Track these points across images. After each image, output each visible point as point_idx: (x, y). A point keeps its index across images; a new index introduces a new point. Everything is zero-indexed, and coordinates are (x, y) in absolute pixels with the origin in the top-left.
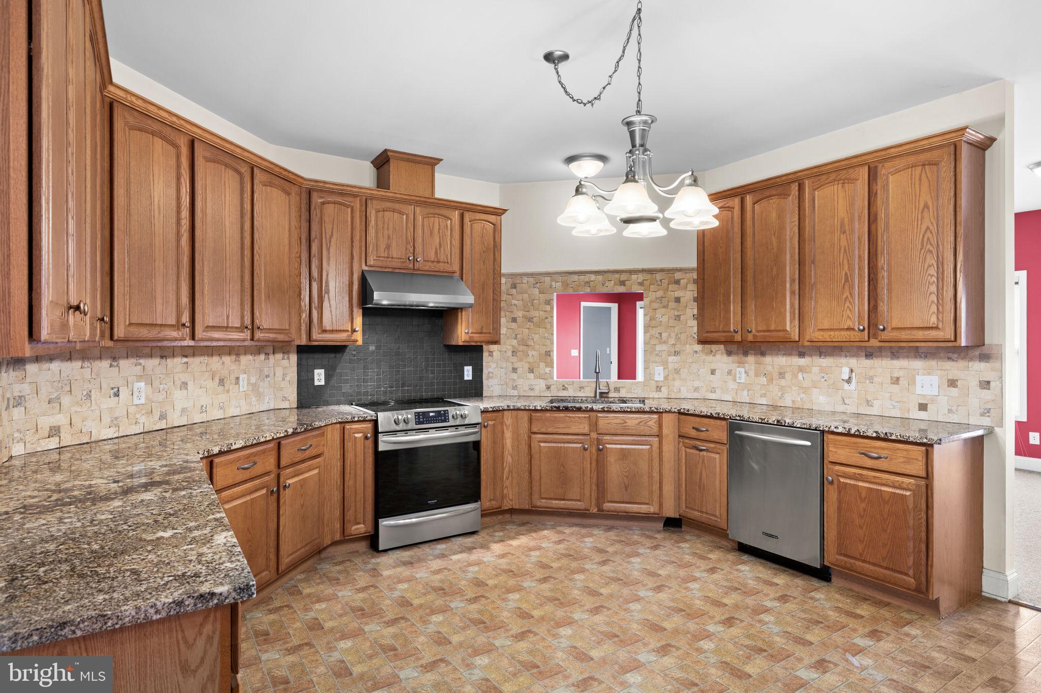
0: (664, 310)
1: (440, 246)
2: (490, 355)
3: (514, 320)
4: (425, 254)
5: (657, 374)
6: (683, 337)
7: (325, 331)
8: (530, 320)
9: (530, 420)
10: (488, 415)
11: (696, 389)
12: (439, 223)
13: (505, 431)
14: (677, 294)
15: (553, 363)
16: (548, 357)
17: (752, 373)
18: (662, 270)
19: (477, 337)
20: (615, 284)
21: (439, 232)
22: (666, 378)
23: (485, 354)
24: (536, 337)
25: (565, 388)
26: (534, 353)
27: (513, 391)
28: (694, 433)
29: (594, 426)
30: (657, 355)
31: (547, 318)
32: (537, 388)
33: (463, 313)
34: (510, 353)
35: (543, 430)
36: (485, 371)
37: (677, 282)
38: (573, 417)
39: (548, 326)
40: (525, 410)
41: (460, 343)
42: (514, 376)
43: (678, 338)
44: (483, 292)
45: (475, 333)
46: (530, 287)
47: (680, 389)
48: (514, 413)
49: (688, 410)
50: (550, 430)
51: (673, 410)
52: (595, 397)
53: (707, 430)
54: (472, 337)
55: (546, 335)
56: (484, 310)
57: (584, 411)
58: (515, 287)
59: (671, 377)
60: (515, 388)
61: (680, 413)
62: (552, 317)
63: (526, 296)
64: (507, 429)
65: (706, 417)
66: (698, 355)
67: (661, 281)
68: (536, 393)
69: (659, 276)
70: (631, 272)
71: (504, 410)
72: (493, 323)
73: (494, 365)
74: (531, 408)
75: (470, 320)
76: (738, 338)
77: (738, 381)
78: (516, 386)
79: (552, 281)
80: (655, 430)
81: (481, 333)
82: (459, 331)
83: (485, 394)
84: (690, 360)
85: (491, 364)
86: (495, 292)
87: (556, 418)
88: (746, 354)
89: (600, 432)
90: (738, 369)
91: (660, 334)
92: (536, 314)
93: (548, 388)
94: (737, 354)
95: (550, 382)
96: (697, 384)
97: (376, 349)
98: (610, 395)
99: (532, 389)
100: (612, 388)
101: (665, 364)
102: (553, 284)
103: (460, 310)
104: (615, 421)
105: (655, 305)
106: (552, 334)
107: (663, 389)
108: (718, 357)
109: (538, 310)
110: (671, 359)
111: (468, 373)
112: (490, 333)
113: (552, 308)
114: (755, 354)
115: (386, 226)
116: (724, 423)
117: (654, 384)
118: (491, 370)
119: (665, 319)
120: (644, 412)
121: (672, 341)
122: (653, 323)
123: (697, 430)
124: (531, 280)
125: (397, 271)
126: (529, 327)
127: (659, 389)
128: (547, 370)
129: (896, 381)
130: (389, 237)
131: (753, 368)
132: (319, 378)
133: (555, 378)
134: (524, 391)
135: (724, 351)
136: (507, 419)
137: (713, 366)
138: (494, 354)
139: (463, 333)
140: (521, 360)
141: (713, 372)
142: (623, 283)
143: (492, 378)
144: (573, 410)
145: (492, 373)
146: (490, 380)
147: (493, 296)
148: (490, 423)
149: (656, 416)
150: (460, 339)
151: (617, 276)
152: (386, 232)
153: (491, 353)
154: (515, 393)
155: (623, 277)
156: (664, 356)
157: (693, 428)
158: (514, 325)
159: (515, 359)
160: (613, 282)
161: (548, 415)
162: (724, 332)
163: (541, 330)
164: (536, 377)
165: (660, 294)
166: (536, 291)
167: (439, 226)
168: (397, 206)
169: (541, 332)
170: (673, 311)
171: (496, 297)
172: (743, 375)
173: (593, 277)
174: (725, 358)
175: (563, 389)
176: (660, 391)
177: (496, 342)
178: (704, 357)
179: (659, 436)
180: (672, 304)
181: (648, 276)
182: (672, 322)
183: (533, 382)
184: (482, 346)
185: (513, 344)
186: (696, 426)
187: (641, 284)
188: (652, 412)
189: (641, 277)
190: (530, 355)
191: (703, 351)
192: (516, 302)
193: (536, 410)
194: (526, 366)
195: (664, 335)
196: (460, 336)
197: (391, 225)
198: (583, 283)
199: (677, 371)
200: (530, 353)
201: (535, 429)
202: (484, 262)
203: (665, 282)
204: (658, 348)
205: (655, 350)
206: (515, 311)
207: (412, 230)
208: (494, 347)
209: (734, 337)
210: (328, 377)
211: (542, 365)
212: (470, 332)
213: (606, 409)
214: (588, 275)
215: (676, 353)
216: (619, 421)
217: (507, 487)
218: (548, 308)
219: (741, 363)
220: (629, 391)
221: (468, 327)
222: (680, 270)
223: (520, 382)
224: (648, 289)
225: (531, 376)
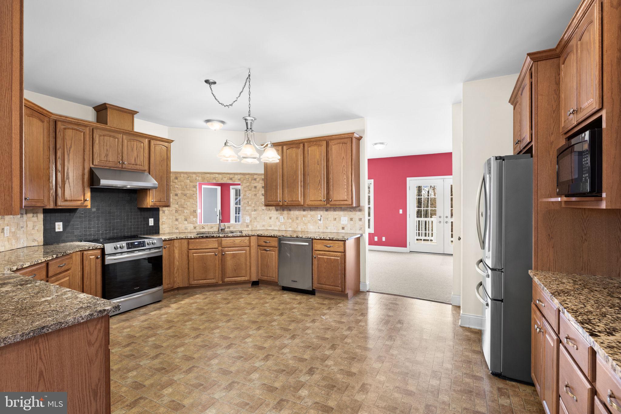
0: (250, 191)
1: (137, 157)
2: (163, 213)
3: (176, 195)
4: (129, 160)
5: (247, 219)
6: (258, 203)
7: (66, 201)
8: (185, 195)
9: (188, 243)
10: (166, 242)
11: (263, 226)
12: (137, 145)
13: (175, 250)
14: (255, 185)
15: (197, 216)
16: (195, 213)
17: (286, 218)
18: (249, 174)
19: (158, 204)
20: (227, 179)
21: (137, 149)
22: (251, 221)
23: (161, 212)
24: (188, 203)
25: (203, 228)
26: (187, 211)
27: (176, 230)
28: (264, 244)
29: (220, 244)
30: (247, 211)
31: (194, 194)
32: (189, 228)
33: (150, 191)
34: (174, 211)
35: (195, 248)
36: (160, 221)
37: (255, 179)
38: (210, 241)
39: (195, 198)
40: (186, 239)
41: (149, 207)
42: (177, 223)
43: (256, 204)
44: (161, 181)
45: (157, 202)
46: (185, 179)
47: (257, 226)
48: (180, 240)
49: (262, 234)
50: (199, 247)
51: (255, 235)
52: (219, 231)
53: (270, 242)
54: (155, 204)
55: (194, 202)
56: (162, 190)
57: (215, 237)
58: (177, 179)
59: (253, 221)
60: (177, 229)
61: (258, 236)
62: (197, 194)
63: (183, 183)
64: (176, 248)
65: (269, 237)
66: (264, 211)
67: (248, 179)
68: (189, 231)
69: (247, 177)
70: (235, 174)
71: (174, 239)
72: (166, 197)
73: (166, 218)
74: (189, 237)
75: (154, 195)
76: (281, 204)
77: (280, 221)
78: (178, 228)
79: (196, 176)
80: (248, 244)
81: (160, 201)
82: (148, 200)
83: (160, 232)
84: (261, 213)
85: (164, 217)
86: (168, 181)
87: (202, 241)
88: (283, 210)
89: (223, 246)
90: (281, 217)
91: (248, 202)
92: (188, 192)
93: (195, 228)
94: (280, 210)
95: (196, 225)
96: (263, 223)
97: (97, 210)
98: (226, 230)
99: (186, 229)
100: (226, 227)
101: (250, 215)
102: (197, 178)
103: (148, 190)
104: (230, 241)
105: (246, 189)
106: (197, 202)
107: (250, 226)
108: (272, 212)
109: (189, 190)
110: (253, 213)
111: (151, 222)
112: (165, 201)
113: (197, 190)
114: (287, 210)
115: (105, 144)
116: (276, 238)
117: (245, 224)
118: (164, 220)
119: (250, 195)
120: (243, 236)
121: (253, 205)
122: (245, 197)
123: (265, 242)
124: (186, 175)
125: (112, 168)
126: (184, 198)
127: (248, 226)
128: (194, 219)
129: (335, 219)
130: (107, 150)
131: (286, 216)
132: (59, 227)
133: (198, 224)
134: (182, 230)
135: (275, 209)
136: (176, 244)
137: (271, 216)
138: (166, 212)
139: (150, 202)
140: (180, 215)
141: (270, 218)
142: (231, 179)
144: (210, 238)
145: (165, 222)
146: (164, 225)
147: (167, 183)
148: (167, 246)
149: (248, 238)
150: (148, 205)
151: (228, 175)
152: (105, 147)
153: (164, 212)
154: (177, 231)
155: (231, 176)
156: (250, 212)
157: (264, 242)
158: (176, 198)
159: (177, 214)
161: (198, 240)
162: (275, 201)
163: (191, 200)
164: (188, 223)
165: (248, 184)
166: (188, 181)
167: (137, 146)
168: (112, 134)
169: (191, 201)
170: (253, 192)
171: (168, 184)
172: (283, 219)
173: (217, 176)
174: (275, 212)
177: (168, 206)
178: (267, 212)
179: (249, 246)
180: (253, 189)
181: (242, 176)
182: (253, 197)
183: (187, 225)
184: (159, 208)
185: (177, 207)
186: (265, 241)
187: (239, 180)
188: (246, 236)
189: (239, 177)
190: (185, 212)
191: (266, 209)
192: (178, 186)
193: (191, 239)
194: (183, 218)
195: (250, 202)
196: (148, 203)
197: (108, 144)
198: (212, 178)
199: (255, 218)
200: (185, 211)
201: (190, 248)
202: (162, 166)
203: (250, 179)
204: (247, 208)
205: (246, 209)
206: (177, 190)
207: (121, 147)
208: (165, 209)
209: (279, 203)
210: (64, 227)
211: (192, 217)
212: (154, 201)
213: (226, 236)
214: (215, 175)
215: (255, 210)
216: (231, 241)
217: (176, 277)
218: (194, 189)
219: (281, 214)
220: (234, 228)
221: (153, 199)
222: (256, 174)
223: (180, 226)
224: (242, 182)
225: (186, 222)
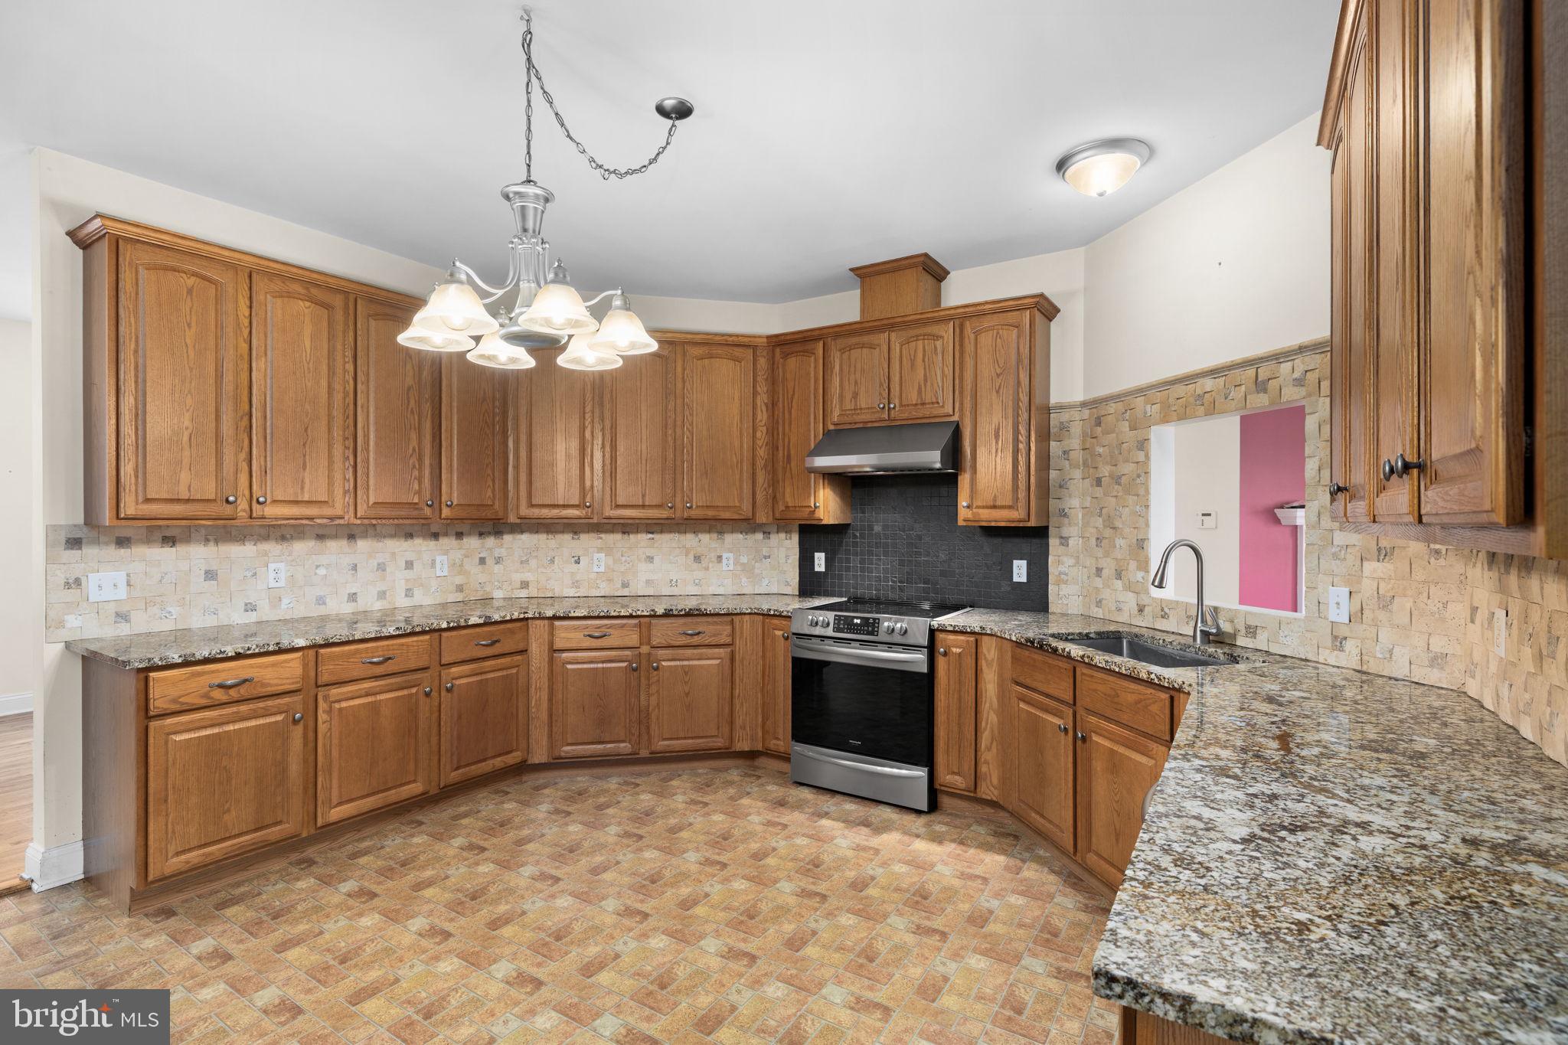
1: (926, 380)
2: (1062, 544)
3: (1099, 482)
4: (904, 395)
5: (1334, 605)
8: (1118, 480)
9: (1012, 658)
12: (924, 347)
13: (985, 668)
16: (1141, 551)
19: (985, 513)
20: (1247, 392)
21: (924, 361)
22: (1357, 616)
23: (1053, 542)
24: (1126, 512)
26: (1122, 542)
30: (1335, 556)
31: (1139, 476)
32: (1126, 608)
33: (963, 477)
34: (1093, 541)
35: (1022, 679)
36: (1053, 570)
38: (1053, 666)
39: (1142, 492)
42: (1098, 582)
44: (998, 442)
45: (981, 507)
46: (1118, 420)
47: (1391, 652)
48: (999, 641)
50: (1029, 681)
54: (978, 513)
55: (1140, 509)
58: (1100, 423)
59: (1371, 617)
60: (1099, 604)
62: (1147, 473)
63: (1112, 437)
64: (988, 666)
66: (1442, 562)
70: (1278, 357)
71: (977, 634)
72: (1014, 490)
73: (1071, 561)
75: (972, 487)
78: (1100, 601)
79: (1146, 403)
80: (1162, 725)
81: (993, 507)
83: (1052, 609)
84: (1421, 576)
85: (1065, 559)
86: (1020, 437)
90: (1498, 614)
92: (1126, 469)
93: (1141, 610)
94: (1498, 563)
95: (1144, 599)
96: (1438, 645)
97: (883, 529)
98: (1239, 641)
99: (1119, 610)
100: (1242, 628)
101: (1353, 581)
102: (1148, 408)
104: (1104, 688)
107: (1349, 645)
108: (1478, 569)
109: (1127, 460)
110: (1369, 568)
111: (1020, 571)
112: (1010, 506)
113: (1147, 456)
115: (852, 369)
118: (1062, 568)
124: (1119, 405)
125: (869, 425)
126: (1115, 494)
127: (1338, 642)
128: (1140, 575)
130: (856, 383)
132: (820, 562)
133: (1150, 595)
134: (1111, 611)
135: (1485, 554)
136: (989, 651)
137: (1476, 598)
138: (1071, 542)
139: (962, 508)
140: (1107, 555)
141: (1473, 615)
142: (1264, 388)
143: (1066, 582)
144: (1049, 652)
145: (1066, 574)
146: (1063, 586)
147: (1016, 446)
149: (1163, 695)
150: (960, 517)
151: (1250, 372)
152: (852, 377)
154: (1100, 613)
155: (1264, 373)
156: (1347, 560)
158: (1099, 492)
159: (1100, 553)
160: (1243, 388)
161: (1027, 653)
163: (1131, 499)
164: (1124, 588)
166: (1126, 427)
167: (924, 351)
168: (865, 339)
169: (1132, 503)
172: (1504, 633)
173: (1208, 384)
174: (1486, 576)
175: (1163, 617)
176: (1341, 649)
178: (1461, 568)
183: (1122, 597)
185: (1098, 525)
187: (1299, 382)
188: (1158, 685)
189: (1299, 366)
190: (1118, 546)
192: (1101, 450)
194: (1113, 566)
196: (959, 511)
197: (859, 366)
198: (1194, 399)
199: (1385, 603)
200: (1118, 542)
202: (998, 392)
204: (1339, 538)
206: (1101, 466)
207: (886, 366)
210: (829, 562)
211: (1134, 565)
212: (973, 506)
214: (1201, 381)
215: (1382, 554)
216: (1107, 690)
217: (986, 762)
218: (1140, 456)
219: (1504, 595)
220: (1274, 638)
221: (967, 498)
223: (1106, 594)
224: (1316, 392)
225: (1119, 584)
